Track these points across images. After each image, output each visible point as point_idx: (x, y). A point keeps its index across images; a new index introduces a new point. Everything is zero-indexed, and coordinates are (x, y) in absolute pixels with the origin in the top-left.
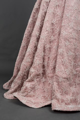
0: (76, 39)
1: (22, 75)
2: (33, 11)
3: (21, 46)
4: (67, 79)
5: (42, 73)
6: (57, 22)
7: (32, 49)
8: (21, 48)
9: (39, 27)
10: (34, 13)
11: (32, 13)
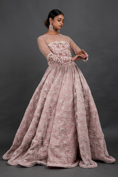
0: (66, 118)
1: (24, 145)
2: (34, 94)
3: (22, 121)
4: (57, 147)
5: (41, 144)
6: (54, 106)
7: (33, 126)
8: (22, 123)
9: (39, 110)
10: (35, 95)
11: (34, 95)
